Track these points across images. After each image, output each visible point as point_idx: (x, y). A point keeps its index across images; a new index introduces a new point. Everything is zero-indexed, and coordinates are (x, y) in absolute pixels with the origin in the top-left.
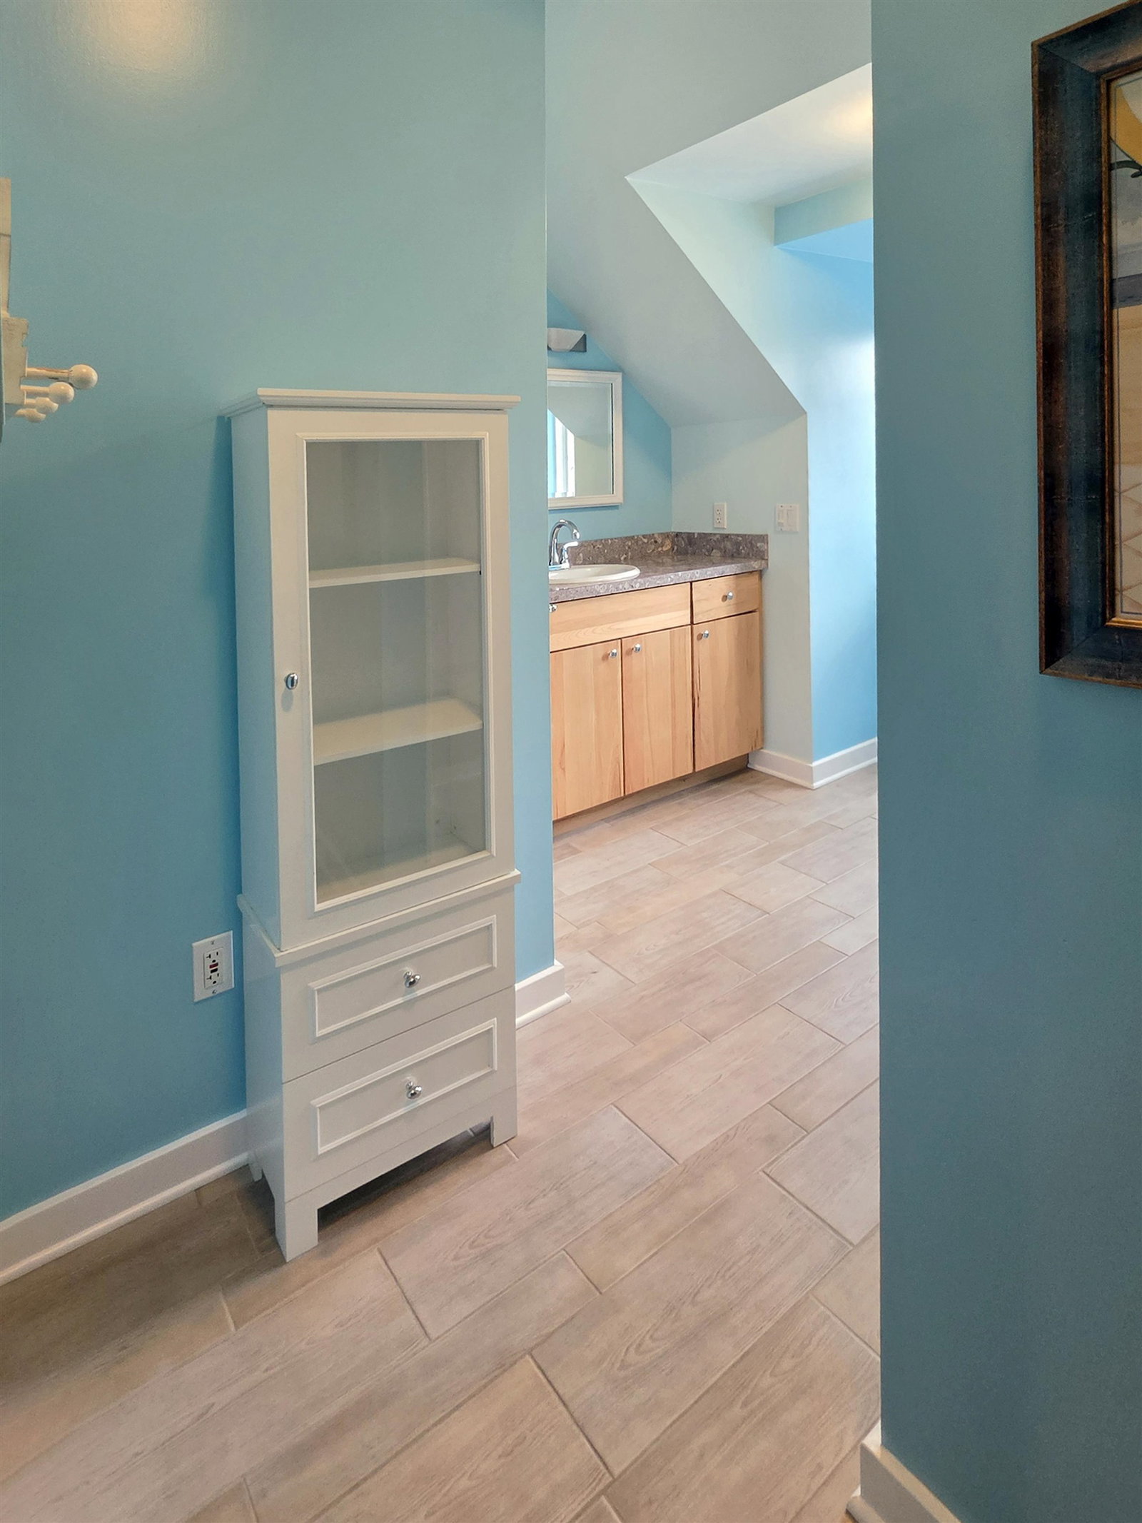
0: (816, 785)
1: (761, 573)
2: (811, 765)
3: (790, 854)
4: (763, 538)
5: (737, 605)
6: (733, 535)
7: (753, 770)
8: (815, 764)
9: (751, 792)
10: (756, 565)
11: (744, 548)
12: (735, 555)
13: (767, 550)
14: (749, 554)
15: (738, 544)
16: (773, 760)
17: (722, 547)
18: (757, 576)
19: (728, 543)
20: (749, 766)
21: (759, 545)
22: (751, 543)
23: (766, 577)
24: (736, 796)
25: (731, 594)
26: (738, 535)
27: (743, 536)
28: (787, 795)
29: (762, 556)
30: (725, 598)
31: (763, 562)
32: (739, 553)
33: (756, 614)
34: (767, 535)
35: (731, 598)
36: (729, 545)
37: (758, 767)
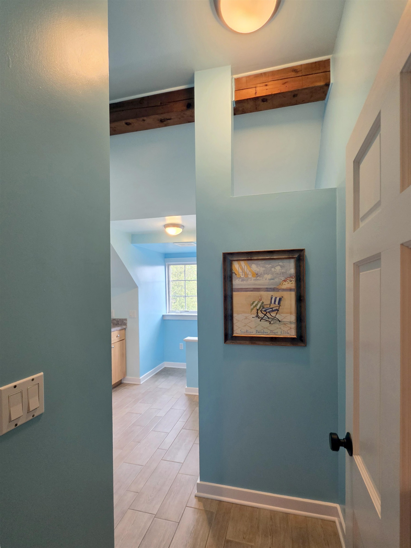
0: (141, 383)
1: (125, 329)
2: (140, 378)
3: (141, 400)
4: (126, 320)
5: (120, 338)
6: (117, 319)
7: (123, 383)
8: (141, 378)
9: (125, 388)
10: (124, 327)
11: (120, 322)
12: (117, 324)
13: (127, 323)
14: (121, 324)
15: (118, 321)
16: (129, 379)
17: (113, 322)
18: (124, 330)
19: (115, 321)
20: (122, 382)
21: (125, 321)
22: (122, 321)
23: (126, 329)
24: (121, 390)
25: (119, 335)
26: (118, 319)
27: (120, 319)
28: (135, 387)
29: (125, 324)
30: (117, 336)
31: (126, 326)
32: (118, 324)
33: (124, 340)
34: (127, 319)
35: (119, 336)
36: (115, 322)
37: (124, 382)
